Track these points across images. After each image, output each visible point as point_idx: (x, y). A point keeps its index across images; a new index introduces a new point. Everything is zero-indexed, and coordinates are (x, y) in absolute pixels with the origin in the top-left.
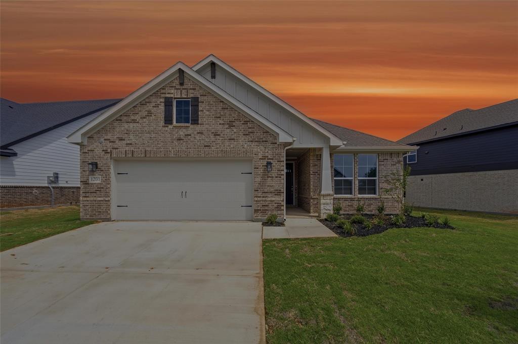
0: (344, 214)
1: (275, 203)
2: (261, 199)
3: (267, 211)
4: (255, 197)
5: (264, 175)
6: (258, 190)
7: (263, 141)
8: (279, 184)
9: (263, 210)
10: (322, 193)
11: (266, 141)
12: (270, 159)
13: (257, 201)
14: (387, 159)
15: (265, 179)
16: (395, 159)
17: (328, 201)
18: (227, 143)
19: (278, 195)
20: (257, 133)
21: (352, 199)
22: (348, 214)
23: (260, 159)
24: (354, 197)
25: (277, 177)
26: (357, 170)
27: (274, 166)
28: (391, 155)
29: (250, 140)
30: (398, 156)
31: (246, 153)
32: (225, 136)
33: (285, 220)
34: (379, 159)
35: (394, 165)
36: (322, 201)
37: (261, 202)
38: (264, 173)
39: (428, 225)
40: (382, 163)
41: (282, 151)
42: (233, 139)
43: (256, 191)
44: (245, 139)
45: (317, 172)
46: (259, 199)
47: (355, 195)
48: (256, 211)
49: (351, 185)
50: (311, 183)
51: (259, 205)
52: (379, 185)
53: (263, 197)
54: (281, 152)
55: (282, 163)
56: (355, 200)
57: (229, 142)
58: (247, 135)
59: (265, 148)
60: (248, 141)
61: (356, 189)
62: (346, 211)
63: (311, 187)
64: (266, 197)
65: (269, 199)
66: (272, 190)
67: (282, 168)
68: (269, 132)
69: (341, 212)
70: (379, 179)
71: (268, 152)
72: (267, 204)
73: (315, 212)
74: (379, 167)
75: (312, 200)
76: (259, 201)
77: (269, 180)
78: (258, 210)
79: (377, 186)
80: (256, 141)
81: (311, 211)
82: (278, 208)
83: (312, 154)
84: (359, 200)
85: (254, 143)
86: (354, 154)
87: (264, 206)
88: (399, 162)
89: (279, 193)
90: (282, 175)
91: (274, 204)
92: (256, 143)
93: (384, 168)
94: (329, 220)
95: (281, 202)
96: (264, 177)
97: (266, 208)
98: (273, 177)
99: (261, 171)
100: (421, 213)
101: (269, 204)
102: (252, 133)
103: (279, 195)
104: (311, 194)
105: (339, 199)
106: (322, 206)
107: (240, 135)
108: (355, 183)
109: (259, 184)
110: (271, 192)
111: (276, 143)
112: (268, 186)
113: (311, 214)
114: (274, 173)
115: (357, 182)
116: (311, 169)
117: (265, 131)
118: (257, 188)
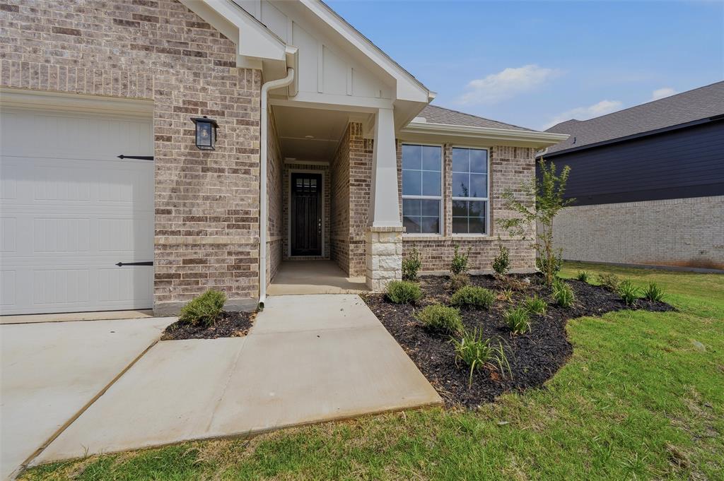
0: (424, 277)
1: (230, 254)
2: (180, 239)
3: (203, 280)
4: (157, 233)
5: (192, 162)
6: (169, 212)
7: (188, 53)
8: (244, 192)
9: (187, 276)
10: (376, 225)
11: (199, 54)
12: (213, 112)
13: (165, 246)
14: (508, 160)
15: (193, 177)
16: (522, 160)
17: (391, 247)
18: (48, 43)
19: (238, 227)
20: (167, 22)
21: (439, 244)
22: (432, 277)
23: (178, 109)
24: (443, 239)
25: (235, 171)
26: (449, 180)
27: (225, 136)
28: (515, 151)
29: (140, 42)
30: (528, 156)
31: (125, 86)
32: (39, 15)
33: (262, 304)
34: (492, 160)
35: (520, 172)
36: (376, 247)
37: (181, 250)
38: (190, 154)
39: (625, 302)
40: (499, 168)
41: (254, 91)
42: (72, 32)
43: (163, 212)
44: (120, 39)
45: (365, 181)
46: (172, 239)
47: (445, 235)
48: (161, 280)
49: (438, 212)
50: (352, 206)
51: (172, 258)
52: (492, 213)
53: (189, 233)
54: (251, 95)
55: (252, 128)
56: (446, 244)
57: (56, 38)
58: (128, 23)
59: (196, 75)
60: (133, 47)
61: (448, 221)
62: (428, 269)
63: (352, 214)
64: (198, 233)
65: (209, 240)
66: (219, 210)
67: (254, 144)
68: (208, 26)
69: (420, 273)
70: (491, 202)
71: (204, 89)
72: (200, 256)
73: (358, 273)
74: (491, 176)
75: (352, 246)
76: (171, 246)
77: (208, 180)
78: (170, 276)
79: (489, 215)
80: (163, 51)
81: (351, 271)
82: (239, 268)
83: (353, 137)
84: (454, 244)
85: (154, 55)
86: (445, 146)
87: (191, 261)
88: (528, 167)
89: (243, 220)
90: (252, 165)
91: (226, 256)
92: (163, 55)
93: (502, 177)
94: (395, 298)
95: (248, 249)
96: (191, 169)
97: (199, 269)
98: (222, 171)
99: (180, 147)
100: (576, 271)
101: (207, 255)
102: (148, 19)
103: (244, 227)
104: (352, 230)
105: (413, 243)
106: (375, 260)
107: (102, 21)
108: (445, 208)
109: (174, 190)
110: (217, 219)
111: (233, 65)
112: (206, 198)
113: (351, 279)
114: (224, 156)
115: (450, 206)
116: (352, 172)
117: (194, 20)
118: (168, 204)
